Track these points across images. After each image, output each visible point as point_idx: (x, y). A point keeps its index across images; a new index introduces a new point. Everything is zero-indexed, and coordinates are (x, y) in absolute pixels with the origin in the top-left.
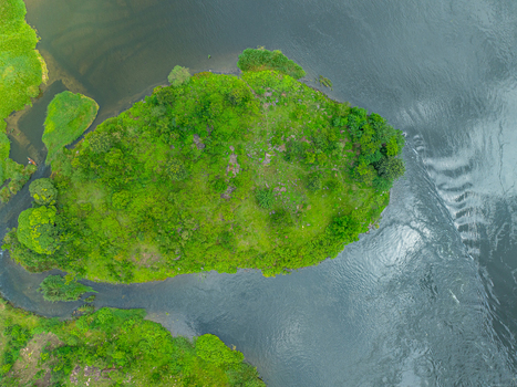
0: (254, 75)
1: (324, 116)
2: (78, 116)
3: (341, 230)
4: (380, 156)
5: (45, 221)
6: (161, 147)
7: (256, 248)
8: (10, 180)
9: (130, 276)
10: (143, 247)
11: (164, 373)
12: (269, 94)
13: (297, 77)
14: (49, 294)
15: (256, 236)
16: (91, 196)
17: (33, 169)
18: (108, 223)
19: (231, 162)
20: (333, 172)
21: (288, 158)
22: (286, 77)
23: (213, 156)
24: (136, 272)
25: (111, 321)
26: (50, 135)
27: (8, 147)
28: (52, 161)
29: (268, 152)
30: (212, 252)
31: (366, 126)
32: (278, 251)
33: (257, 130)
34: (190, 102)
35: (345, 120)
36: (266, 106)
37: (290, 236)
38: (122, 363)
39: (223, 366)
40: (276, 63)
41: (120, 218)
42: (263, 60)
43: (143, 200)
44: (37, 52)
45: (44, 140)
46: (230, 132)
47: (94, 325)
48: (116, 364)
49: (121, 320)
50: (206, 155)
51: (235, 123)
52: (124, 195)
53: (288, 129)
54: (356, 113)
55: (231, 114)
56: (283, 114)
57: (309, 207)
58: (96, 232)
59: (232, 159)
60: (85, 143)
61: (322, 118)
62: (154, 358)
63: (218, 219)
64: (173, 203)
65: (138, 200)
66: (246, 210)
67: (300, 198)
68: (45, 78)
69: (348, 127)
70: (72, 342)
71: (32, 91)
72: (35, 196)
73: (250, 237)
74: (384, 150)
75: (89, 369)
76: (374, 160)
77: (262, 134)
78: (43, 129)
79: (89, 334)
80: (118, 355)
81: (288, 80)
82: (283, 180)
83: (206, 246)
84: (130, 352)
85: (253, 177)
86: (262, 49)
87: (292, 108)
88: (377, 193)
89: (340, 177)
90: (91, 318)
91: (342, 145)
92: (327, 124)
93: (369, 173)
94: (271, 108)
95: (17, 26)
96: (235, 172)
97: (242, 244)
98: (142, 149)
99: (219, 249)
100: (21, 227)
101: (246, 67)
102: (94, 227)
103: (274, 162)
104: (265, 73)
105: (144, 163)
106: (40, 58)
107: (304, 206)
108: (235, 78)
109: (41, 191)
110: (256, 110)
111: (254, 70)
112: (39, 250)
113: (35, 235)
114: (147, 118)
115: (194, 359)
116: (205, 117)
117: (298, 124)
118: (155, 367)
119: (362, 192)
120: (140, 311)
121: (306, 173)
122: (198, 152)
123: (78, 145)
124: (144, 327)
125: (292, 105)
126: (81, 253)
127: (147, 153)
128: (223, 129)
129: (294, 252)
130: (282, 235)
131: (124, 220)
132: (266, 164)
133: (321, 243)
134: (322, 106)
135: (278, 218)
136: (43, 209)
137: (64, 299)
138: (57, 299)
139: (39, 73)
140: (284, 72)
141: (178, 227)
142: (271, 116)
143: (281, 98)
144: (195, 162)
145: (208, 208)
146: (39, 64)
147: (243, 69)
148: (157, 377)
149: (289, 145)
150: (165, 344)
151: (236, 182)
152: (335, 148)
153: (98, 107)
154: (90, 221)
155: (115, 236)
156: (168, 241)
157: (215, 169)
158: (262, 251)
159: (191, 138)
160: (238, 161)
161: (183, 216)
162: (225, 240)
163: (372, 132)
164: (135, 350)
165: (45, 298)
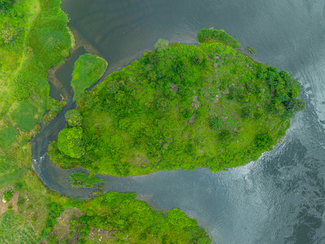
0: (208, 45)
1: (251, 71)
2: (95, 70)
3: (263, 143)
4: (288, 98)
5: (77, 137)
6: (150, 91)
7: (208, 154)
8: (49, 110)
9: (127, 172)
10: (136, 154)
11: (149, 233)
12: (217, 57)
13: (234, 47)
14: (75, 183)
15: (209, 147)
16: (104, 121)
17: (65, 103)
18: (116, 138)
19: (194, 100)
20: (257, 107)
21: (230, 97)
22: (228, 47)
23: (183, 96)
24: (131, 170)
25: (115, 200)
26: (75, 82)
27: (49, 89)
28: (77, 98)
29: (217, 94)
30: (181, 157)
31: (280, 79)
32: (222, 156)
33: (210, 80)
34: (169, 62)
35: (266, 75)
36: (216, 65)
37: (230, 147)
38: (123, 227)
39: (185, 229)
40: (222, 38)
41: (123, 135)
42: (213, 35)
43: (139, 123)
44: (68, 28)
45: (72, 85)
46: (194, 81)
47: (103, 202)
48: (118, 227)
49: (121, 200)
50: (178, 96)
51: (197, 75)
52: (127, 120)
53: (230, 80)
54: (272, 70)
55: (195, 70)
56: (226, 70)
57: (242, 129)
58: (107, 144)
59: (194, 98)
60: (99, 87)
61: (250, 73)
62: (141, 224)
63: (185, 136)
64: (157, 126)
65: (135, 123)
66: (202, 130)
67: (236, 123)
68: (73, 45)
69: (267, 79)
70: (90, 214)
71: (65, 53)
72: (70, 121)
73: (204, 148)
74: (290, 95)
75: (101, 230)
76: (284, 100)
77: (213, 82)
78: (71, 77)
79: (100, 209)
80: (121, 222)
81: (229, 49)
82: (227, 112)
83: (178, 153)
84: (127, 220)
85: (208, 109)
86: (212, 29)
87: (232, 66)
88: (283, 121)
89: (261, 110)
90: (102, 198)
91: (264, 91)
92: (254, 77)
93: (281, 107)
94: (219, 66)
95: (56, 11)
96: (197, 106)
97: (200, 152)
98: (139, 91)
99: (186, 155)
100: (61, 139)
101: (202, 39)
102: (107, 140)
103: (221, 100)
104: (215, 44)
105: (139, 100)
106: (70, 32)
107: (239, 128)
108: (196, 47)
109: (73, 117)
110: (210, 68)
111: (208, 42)
112: (72, 155)
113: (71, 145)
114: (141, 71)
115: (167, 224)
116: (179, 72)
117: (236, 76)
118: (142, 229)
119: (274, 120)
120: (132, 194)
121: (241, 108)
122: (174, 94)
123: (94, 88)
124: (136, 204)
125: (232, 64)
126: (98, 158)
127: (141, 94)
128: (190, 79)
129: (232, 157)
130: (225, 147)
131: (125, 136)
132: (215, 102)
133: (249, 152)
134: (250, 66)
135: (223, 136)
136: (74, 129)
137: (84, 186)
138: (81, 186)
139: (69, 41)
140: (226, 44)
141: (161, 141)
142: (219, 71)
143: (226, 60)
144: (172, 100)
145: (179, 129)
146: (69, 36)
147: (200, 41)
148: (143, 236)
149: (231, 90)
150: (148, 215)
151: (197, 113)
152: (260, 92)
153: (107, 64)
154: (104, 137)
155: (120, 146)
156: (154, 150)
157: (184, 105)
158: (211, 157)
159: (169, 84)
160: (198, 99)
161: (164, 134)
162: (189, 150)
163: (284, 83)
164: (131, 219)
165: (73, 186)
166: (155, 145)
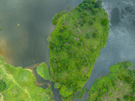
0: (59, 23)
1: (77, 12)
2: (44, 68)
3: (105, 23)
4: (94, 5)
5: (65, 88)
6: (64, 53)
7: (98, 45)
8: (49, 92)
9: (87, 77)
10: (83, 70)
11: (114, 82)
12: (65, 22)
13: (64, 14)
14: (81, 98)
15: (95, 43)
16: (64, 75)
17: (50, 85)
18: (73, 75)
19: (76, 39)
20: (91, 17)
21: (82, 25)
22: (63, 16)
23: (72, 42)
24: (87, 75)
25: (95, 87)
26: (45, 77)
27: (42, 88)
28: (51, 80)
29: (78, 29)
30: (93, 55)
31: (86, 4)
32: (101, 40)
33: (72, 29)
34: (57, 40)
35: (81, 8)
36: (67, 24)
37: (99, 35)
38: (106, 90)
39: (120, 68)
40: (59, 16)
41: (73, 72)
42: (56, 19)
43: (72, 63)
44: (24, 69)
45: (45, 79)
46: (69, 35)
47: (93, 92)
48: (105, 92)
49: (96, 85)
50: (71, 44)
51: (67, 33)
52: (69, 67)
53: (76, 22)
54: (81, 4)
55: (65, 32)
56: (71, 21)
57: (96, 27)
58: (73, 79)
59: (75, 38)
60: (51, 70)
62: (109, 83)
63: (87, 49)
64: (77, 57)
65: (72, 65)
66: (88, 42)
67: (93, 28)
68: (31, 71)
69: (83, 8)
70: (95, 99)
71: (33, 75)
73: (95, 45)
74: (93, 3)
75: (103, 98)
76: (94, 6)
78: (42, 78)
79: (95, 94)
80: (104, 90)
81: (64, 16)
82: (87, 29)
83: (91, 55)
84: (104, 87)
85: (82, 36)
86: (53, 18)
87: (71, 18)
88: (101, 11)
89: (93, 17)
90: (91, 92)
91: (86, 12)
92: (80, 12)
93: (96, 9)
94: (68, 23)
95: (16, 70)
96: (78, 39)
97: (95, 47)
98: (61, 57)
99: (94, 53)
100: (63, 94)
101: (55, 24)
102: (72, 78)
103: (81, 29)
104: (60, 20)
105: (64, 59)
106: (26, 69)
107: (95, 28)
108: (56, 27)
109: (57, 86)
110: (67, 27)
111: (57, 22)
112: (71, 94)
113: (67, 92)
114: (55, 52)
115: (114, 74)
116: (62, 39)
117: (76, 19)
118: (111, 84)
119: (99, 14)
120: (96, 80)
121: (88, 24)
122: (69, 45)
123: (51, 72)
124: (100, 81)
125: (70, 18)
126: (76, 85)
127: (63, 56)
128: (67, 36)
129: (104, 37)
130: (99, 37)
131: (74, 71)
132: (80, 32)
133: (105, 30)
134: (74, 12)
135: (94, 36)
136: (61, 87)
137: (84, 95)
138: (83, 97)
139: (29, 72)
141: (83, 59)
142: (70, 24)
143: (67, 19)
144: (71, 47)
145: (83, 50)
146: (27, 70)
147: (55, 25)
148: (114, 85)
149: (80, 23)
150: (107, 78)
151: (81, 40)
152: (86, 14)
153: (45, 63)
154: (70, 79)
155: (77, 75)
156: (85, 63)
157: (75, 43)
158: (99, 44)
159: (65, 45)
160: (76, 37)
161: (82, 57)
162: (92, 51)
163: (88, 3)
164: (105, 86)
165: (81, 99)
166: (84, 62)
